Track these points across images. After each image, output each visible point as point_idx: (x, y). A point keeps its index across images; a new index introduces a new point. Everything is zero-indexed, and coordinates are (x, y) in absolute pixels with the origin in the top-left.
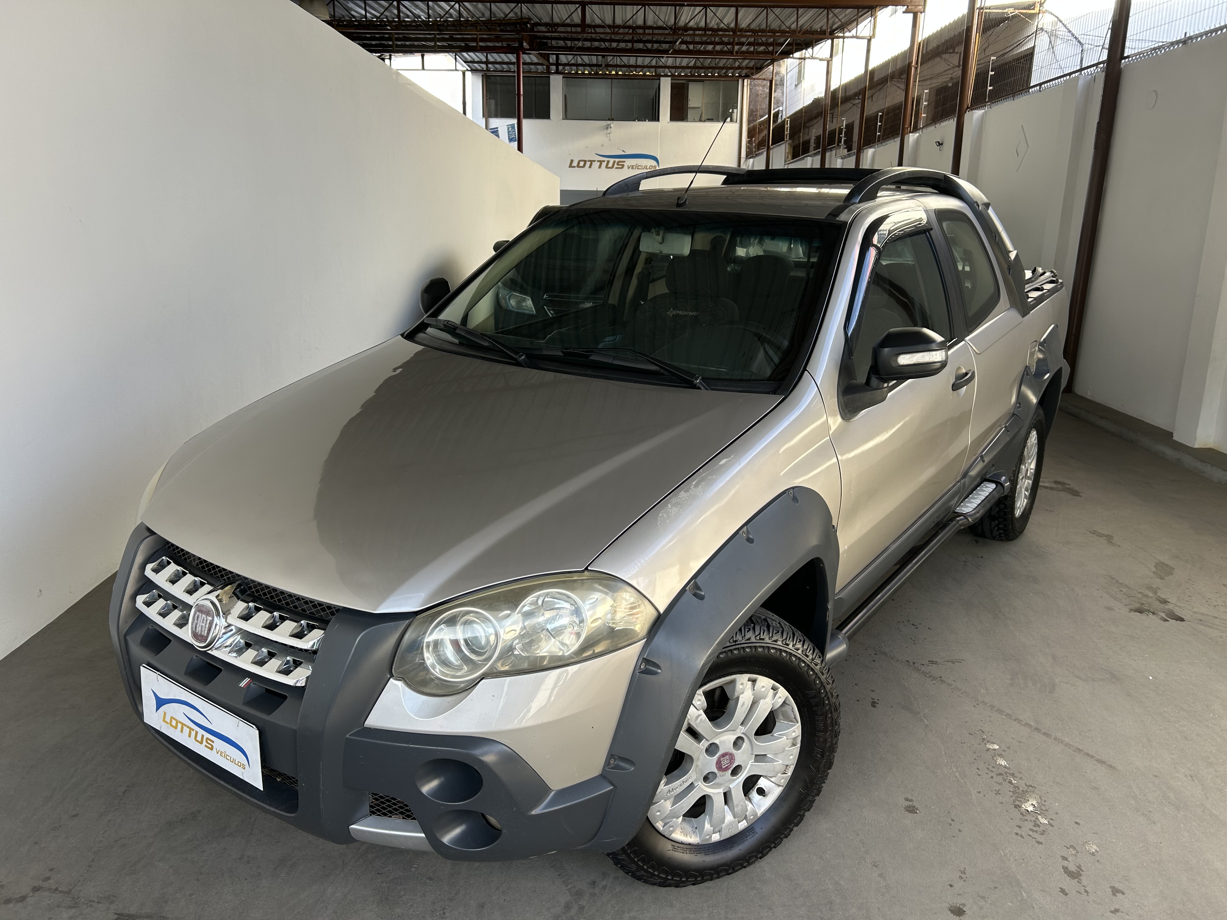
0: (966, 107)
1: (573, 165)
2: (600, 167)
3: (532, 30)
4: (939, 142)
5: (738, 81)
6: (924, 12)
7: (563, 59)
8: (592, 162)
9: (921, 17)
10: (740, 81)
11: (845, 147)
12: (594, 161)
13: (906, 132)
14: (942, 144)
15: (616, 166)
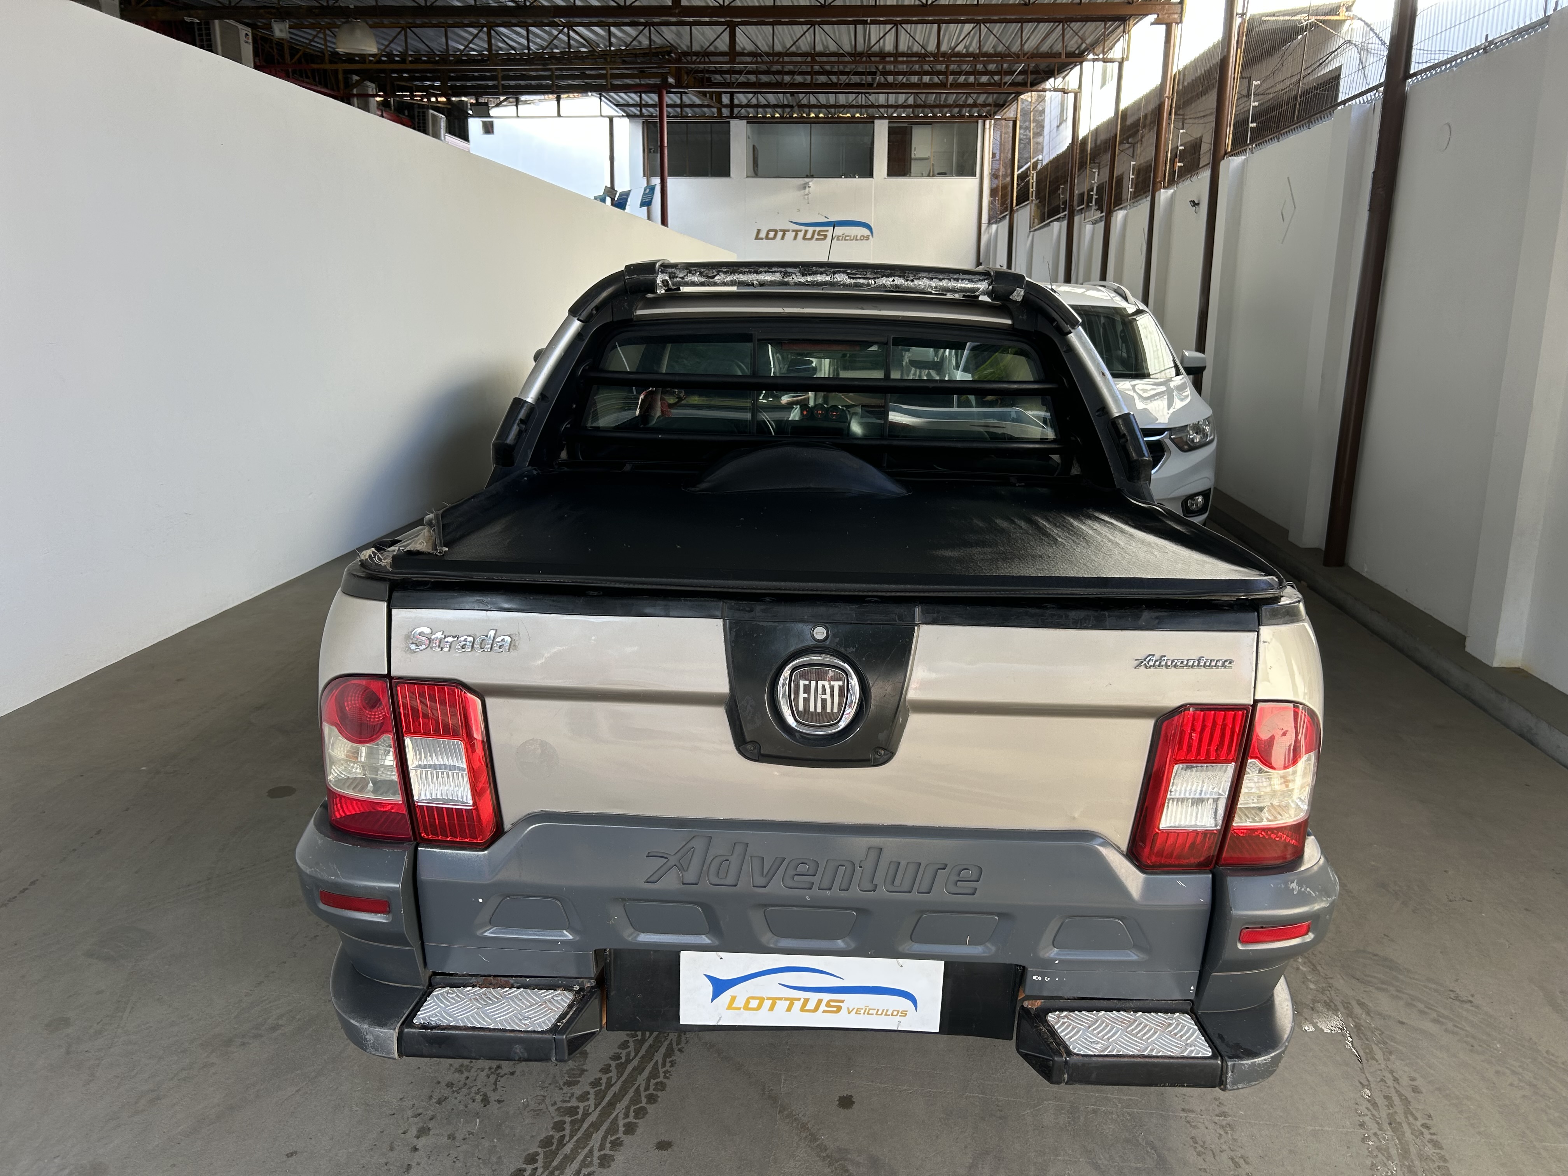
0: (1223, 152)
1: (760, 237)
2: (795, 238)
3: (678, 60)
4: (1193, 202)
5: (977, 122)
6: (1181, 22)
7: (741, 98)
8: (784, 232)
9: (1176, 29)
10: (980, 122)
11: (1097, 207)
12: (788, 231)
13: (1159, 187)
14: (1198, 204)
15: (816, 236)
